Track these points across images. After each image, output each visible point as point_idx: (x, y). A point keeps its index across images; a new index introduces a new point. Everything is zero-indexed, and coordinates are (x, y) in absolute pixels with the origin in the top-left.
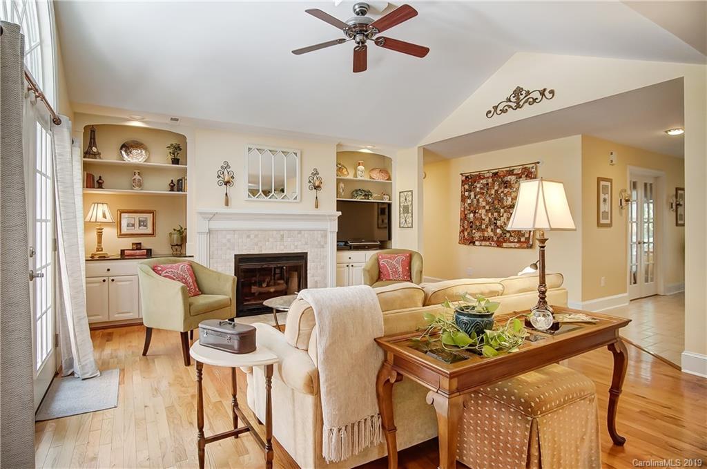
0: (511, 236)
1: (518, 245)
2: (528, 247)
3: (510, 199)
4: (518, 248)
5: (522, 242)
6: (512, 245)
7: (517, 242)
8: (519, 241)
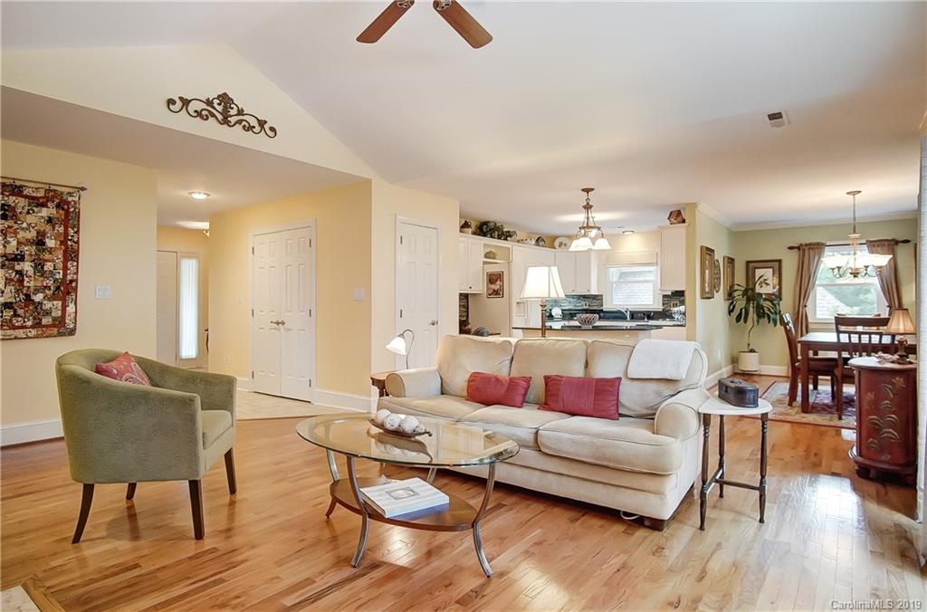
0: (16, 315)
1: (34, 332)
2: (60, 334)
3: (14, 243)
4: (36, 337)
5: (45, 326)
6: (20, 333)
7: (32, 327)
8: (38, 325)
